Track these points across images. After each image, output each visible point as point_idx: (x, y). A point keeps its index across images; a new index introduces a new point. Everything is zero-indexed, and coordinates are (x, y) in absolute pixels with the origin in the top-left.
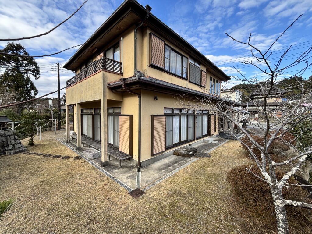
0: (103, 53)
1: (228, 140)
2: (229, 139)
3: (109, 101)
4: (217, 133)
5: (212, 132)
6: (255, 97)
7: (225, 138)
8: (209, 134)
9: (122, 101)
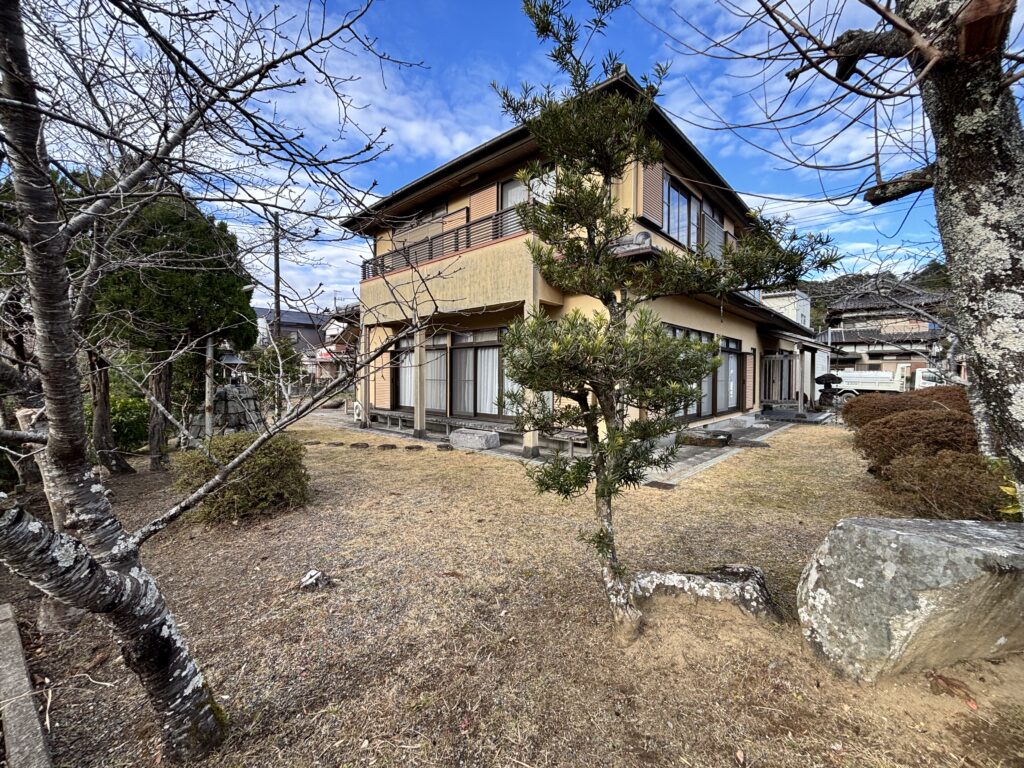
0: (495, 188)
1: (792, 425)
2: (794, 421)
3: (542, 304)
4: (757, 408)
5: (749, 403)
6: (845, 316)
7: (782, 420)
8: (740, 407)
9: (562, 306)
